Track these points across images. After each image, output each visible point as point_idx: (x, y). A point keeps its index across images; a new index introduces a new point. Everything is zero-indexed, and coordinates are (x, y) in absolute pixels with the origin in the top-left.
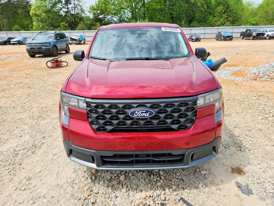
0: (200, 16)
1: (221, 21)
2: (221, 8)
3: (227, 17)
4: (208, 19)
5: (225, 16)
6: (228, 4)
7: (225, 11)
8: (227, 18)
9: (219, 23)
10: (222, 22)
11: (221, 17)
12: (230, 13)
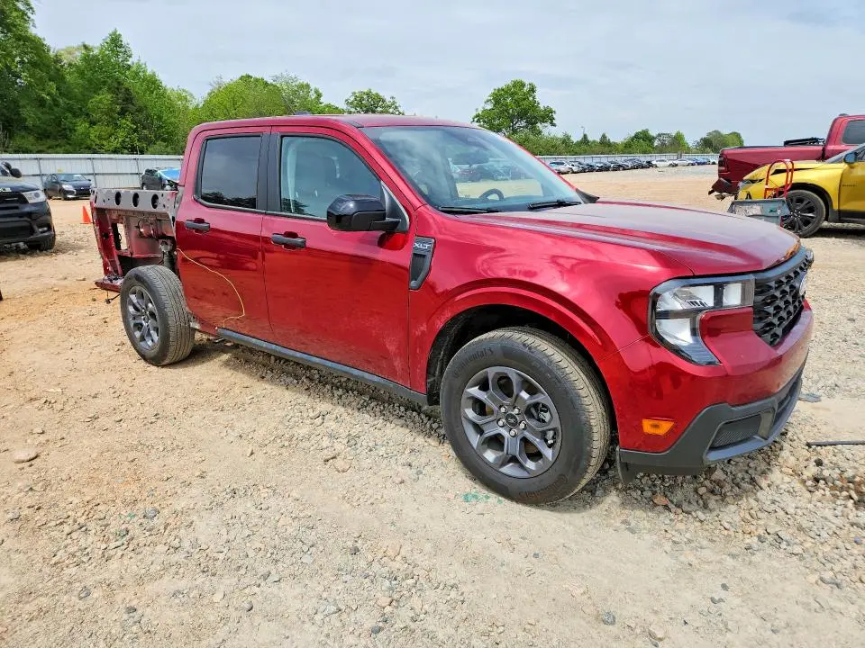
0: (39, 119)
1: (120, 140)
2: (104, 98)
3: (137, 127)
4: (73, 130)
5: (126, 122)
6: (127, 89)
7: (122, 109)
8: (135, 131)
9: (115, 144)
10: (124, 141)
11: (117, 126)
12: (141, 117)
